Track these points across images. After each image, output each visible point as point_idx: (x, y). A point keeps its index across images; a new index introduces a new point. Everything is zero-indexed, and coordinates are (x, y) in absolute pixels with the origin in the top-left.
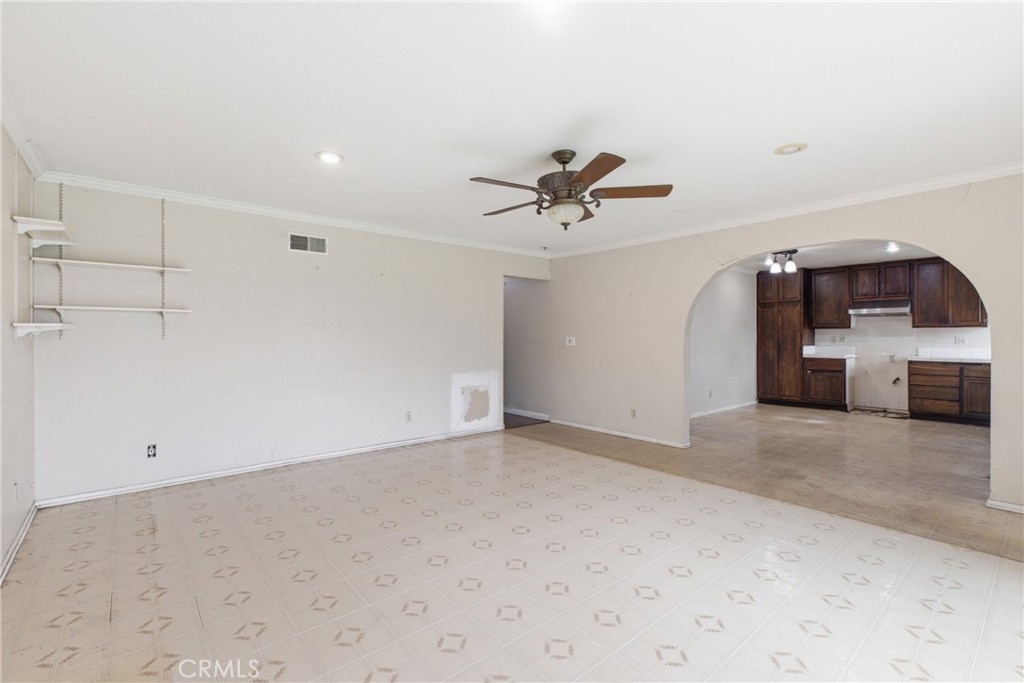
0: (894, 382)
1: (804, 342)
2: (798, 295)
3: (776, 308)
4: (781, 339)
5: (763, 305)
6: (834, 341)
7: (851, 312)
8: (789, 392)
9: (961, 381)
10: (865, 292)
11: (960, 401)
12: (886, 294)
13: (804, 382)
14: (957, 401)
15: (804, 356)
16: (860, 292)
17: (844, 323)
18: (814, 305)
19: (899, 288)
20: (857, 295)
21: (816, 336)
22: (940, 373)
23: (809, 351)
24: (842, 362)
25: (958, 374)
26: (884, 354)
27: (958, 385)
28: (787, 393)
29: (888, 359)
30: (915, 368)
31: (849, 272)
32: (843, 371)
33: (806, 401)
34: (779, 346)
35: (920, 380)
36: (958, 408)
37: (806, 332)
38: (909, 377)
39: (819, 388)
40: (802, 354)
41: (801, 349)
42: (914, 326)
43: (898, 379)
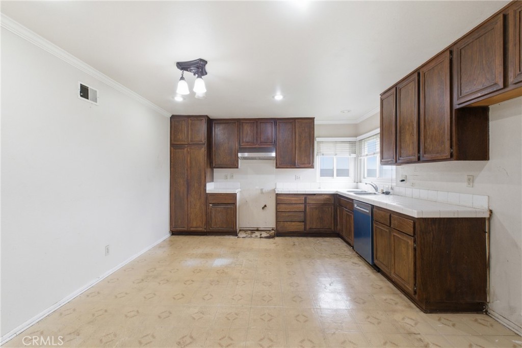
0: (263, 208)
1: (207, 180)
2: (203, 139)
3: (186, 149)
4: (189, 178)
5: (175, 146)
6: (226, 178)
7: (240, 155)
8: (196, 224)
9: (305, 207)
10: (247, 140)
11: (304, 221)
12: (261, 143)
13: (208, 215)
14: (303, 222)
15: (207, 192)
16: (244, 140)
17: (234, 165)
18: (214, 149)
19: (268, 139)
20: (243, 142)
21: (215, 174)
22: (294, 202)
23: (211, 188)
24: (234, 196)
25: (304, 202)
26: (257, 187)
27: (304, 210)
28: (195, 225)
29: (260, 191)
30: (280, 199)
31: (236, 123)
32: (234, 204)
33: (209, 230)
34: (188, 184)
35: (283, 207)
36: (303, 226)
37: (209, 170)
38: (276, 206)
39: (218, 219)
40: (205, 190)
41: (205, 186)
42: (277, 167)
43: (265, 206)
